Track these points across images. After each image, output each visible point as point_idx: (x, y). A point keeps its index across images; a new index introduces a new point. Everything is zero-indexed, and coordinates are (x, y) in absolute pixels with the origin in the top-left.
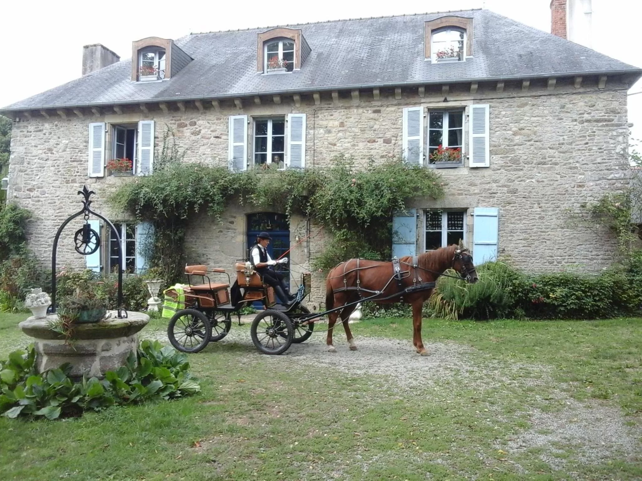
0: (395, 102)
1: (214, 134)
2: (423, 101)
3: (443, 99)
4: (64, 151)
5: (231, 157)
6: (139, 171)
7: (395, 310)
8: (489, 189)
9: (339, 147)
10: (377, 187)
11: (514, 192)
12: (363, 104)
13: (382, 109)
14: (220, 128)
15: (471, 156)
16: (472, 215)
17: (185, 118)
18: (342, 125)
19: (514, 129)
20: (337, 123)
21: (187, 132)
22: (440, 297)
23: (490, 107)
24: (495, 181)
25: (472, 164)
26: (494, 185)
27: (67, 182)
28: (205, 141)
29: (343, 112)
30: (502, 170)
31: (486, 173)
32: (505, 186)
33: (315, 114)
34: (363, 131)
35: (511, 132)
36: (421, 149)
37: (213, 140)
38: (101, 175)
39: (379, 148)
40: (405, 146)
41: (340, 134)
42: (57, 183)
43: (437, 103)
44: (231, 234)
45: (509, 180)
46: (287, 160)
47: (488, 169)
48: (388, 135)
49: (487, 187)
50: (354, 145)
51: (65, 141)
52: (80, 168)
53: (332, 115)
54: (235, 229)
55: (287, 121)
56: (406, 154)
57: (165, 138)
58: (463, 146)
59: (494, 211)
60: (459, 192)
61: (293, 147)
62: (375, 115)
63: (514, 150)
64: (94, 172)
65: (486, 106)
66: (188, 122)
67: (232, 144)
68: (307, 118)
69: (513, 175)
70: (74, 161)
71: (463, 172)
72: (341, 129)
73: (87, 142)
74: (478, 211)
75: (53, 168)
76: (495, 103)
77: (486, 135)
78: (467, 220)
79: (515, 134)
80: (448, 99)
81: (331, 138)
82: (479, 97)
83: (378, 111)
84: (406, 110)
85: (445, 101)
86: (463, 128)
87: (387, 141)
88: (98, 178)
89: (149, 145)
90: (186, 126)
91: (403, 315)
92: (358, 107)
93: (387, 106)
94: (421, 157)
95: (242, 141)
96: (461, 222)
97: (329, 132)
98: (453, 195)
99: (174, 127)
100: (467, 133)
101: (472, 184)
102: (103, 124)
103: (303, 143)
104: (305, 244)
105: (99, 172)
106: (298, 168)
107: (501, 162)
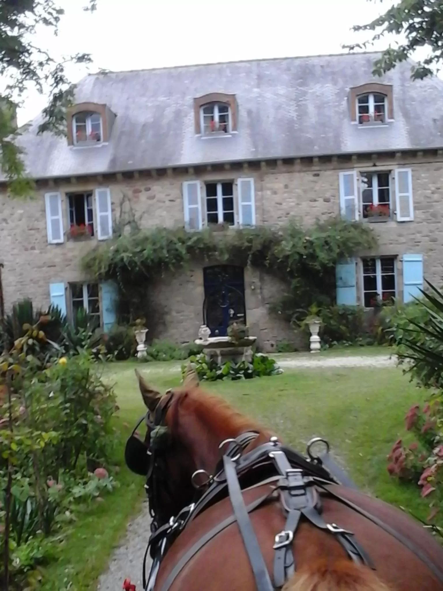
0: (332, 167)
1: (170, 198)
2: (355, 166)
3: (372, 164)
4: (20, 220)
5: (187, 218)
6: (100, 235)
7: (345, 342)
8: (414, 239)
9: (285, 206)
10: (327, 243)
11: (434, 240)
12: (305, 169)
13: (321, 173)
14: (174, 193)
15: (398, 212)
16: (402, 261)
17: (140, 185)
18: (286, 186)
19: (433, 189)
20: (281, 185)
21: (143, 197)
22: (380, 328)
23: (412, 171)
24: (419, 232)
25: (400, 219)
26: (418, 235)
27: (26, 250)
28: (161, 204)
29: (286, 175)
30: (425, 223)
31: (412, 225)
32: (427, 236)
33: (261, 179)
34: (305, 191)
35: (430, 191)
36: (357, 207)
37: (168, 203)
38: (61, 240)
39: (320, 206)
40: (343, 205)
41: (286, 195)
42: (16, 251)
43: (368, 167)
44: (190, 286)
45: (431, 231)
46: (239, 219)
47: (412, 223)
48: (328, 195)
49: (413, 237)
50: (298, 204)
51: (20, 211)
52: (38, 236)
53: (277, 179)
54: (193, 282)
55: (236, 185)
56: (343, 212)
57: (121, 204)
58: (391, 203)
59: (419, 257)
60: (391, 242)
61: (244, 207)
62: (316, 178)
63: (432, 206)
64: (54, 238)
65: (409, 170)
66: (142, 188)
67: (187, 207)
68: (255, 182)
69: (433, 226)
70: (31, 230)
71: (392, 225)
72: (286, 190)
73: (44, 211)
74: (406, 257)
75: (9, 238)
76: (416, 167)
77: (410, 194)
78: (397, 265)
79: (433, 193)
80: (377, 164)
81: (277, 198)
82: (402, 163)
83: (318, 175)
84: (342, 174)
85: (375, 165)
86: (390, 187)
87: (327, 200)
88: (58, 244)
89: (106, 211)
90: (140, 191)
91: (351, 345)
92: (299, 172)
93: (325, 170)
94: (357, 214)
95: (196, 203)
96: (392, 267)
97: (275, 193)
98: (385, 244)
99: (130, 193)
100: (394, 192)
101: (400, 235)
102: (58, 193)
103: (253, 203)
104: (258, 291)
105: (59, 238)
106: (248, 225)
107: (423, 216)
